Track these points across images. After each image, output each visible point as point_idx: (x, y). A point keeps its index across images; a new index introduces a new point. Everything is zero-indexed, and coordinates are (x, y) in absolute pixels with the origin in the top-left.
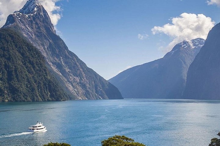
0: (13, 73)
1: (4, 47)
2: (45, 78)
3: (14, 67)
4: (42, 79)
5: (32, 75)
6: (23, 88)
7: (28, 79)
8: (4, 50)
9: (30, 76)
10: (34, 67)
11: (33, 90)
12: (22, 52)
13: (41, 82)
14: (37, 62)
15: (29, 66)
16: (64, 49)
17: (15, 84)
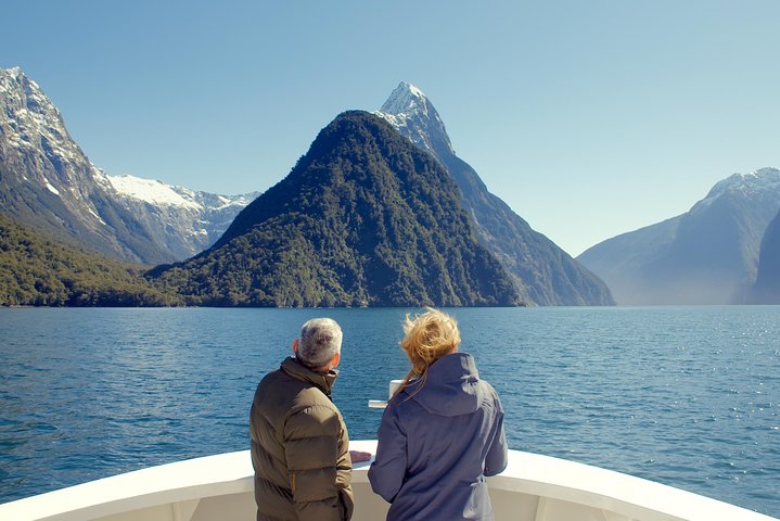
0: (381, 223)
1: (355, 154)
2: (465, 240)
3: (381, 208)
4: (458, 242)
5: (432, 232)
6: (409, 268)
7: (420, 242)
8: (355, 161)
9: (426, 233)
10: (434, 210)
11: (436, 271)
12: (400, 168)
13: (457, 251)
14: (440, 197)
15: (422, 205)
16: (477, 188)
17: (385, 255)
